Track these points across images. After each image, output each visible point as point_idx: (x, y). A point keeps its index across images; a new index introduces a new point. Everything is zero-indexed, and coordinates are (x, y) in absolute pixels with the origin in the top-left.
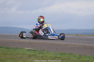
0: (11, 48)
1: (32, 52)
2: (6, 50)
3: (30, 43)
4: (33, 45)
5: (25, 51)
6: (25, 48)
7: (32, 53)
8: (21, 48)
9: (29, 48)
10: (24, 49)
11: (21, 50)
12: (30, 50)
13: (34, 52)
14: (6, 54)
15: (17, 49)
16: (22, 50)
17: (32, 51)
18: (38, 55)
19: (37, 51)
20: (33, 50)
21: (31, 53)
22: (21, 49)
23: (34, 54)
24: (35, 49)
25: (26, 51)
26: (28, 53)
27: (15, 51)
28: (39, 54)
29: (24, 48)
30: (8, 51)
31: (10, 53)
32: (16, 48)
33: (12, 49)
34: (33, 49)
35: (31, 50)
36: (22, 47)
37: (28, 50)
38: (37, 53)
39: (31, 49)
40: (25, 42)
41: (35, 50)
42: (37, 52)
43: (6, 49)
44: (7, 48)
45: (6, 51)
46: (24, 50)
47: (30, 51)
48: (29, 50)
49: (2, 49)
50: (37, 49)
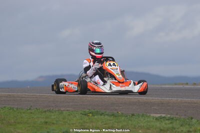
0: (122, 115)
1: (167, 122)
2: (111, 120)
3: (163, 104)
4: (169, 107)
5: (152, 120)
6: (152, 115)
8: (143, 114)
9: (159, 115)
10: (149, 116)
11: (142, 120)
12: (161, 118)
13: (169, 122)
15: (134, 117)
16: (144, 119)
17: (167, 120)
18: (178, 128)
19: (176, 120)
20: (167, 118)
21: (165, 125)
22: (143, 116)
23: (171, 126)
24: (172, 117)
25: (154, 120)
26: (158, 124)
27: (130, 122)
28: (182, 126)
30: (116, 122)
32: (133, 115)
33: (123, 118)
34: (169, 116)
35: (164, 117)
36: (145, 113)
37: (157, 119)
38: (176, 125)
39: (163, 115)
40: (152, 101)
41: (172, 119)
42: (178, 121)
43: (112, 118)
44: (113, 115)
46: (149, 119)
47: (162, 120)
49: (102, 117)
50: (177, 117)
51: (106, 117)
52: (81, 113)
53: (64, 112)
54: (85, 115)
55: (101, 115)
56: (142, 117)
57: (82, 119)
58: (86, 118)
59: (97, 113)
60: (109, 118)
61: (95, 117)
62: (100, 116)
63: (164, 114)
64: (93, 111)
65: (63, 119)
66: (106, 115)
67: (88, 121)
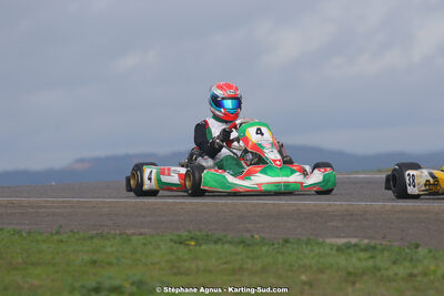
0: (263, 242)
1: (362, 255)
2: (237, 254)
3: (352, 215)
6: (328, 241)
7: (359, 259)
8: (309, 239)
9: (344, 241)
10: (321, 244)
11: (306, 252)
12: (348, 246)
13: (368, 255)
14: (241, 269)
15: (288, 245)
16: (312, 251)
17: (362, 250)
18: (387, 269)
19: (384, 250)
20: (363, 247)
21: (357, 261)
22: (308, 242)
23: (370, 263)
25: (334, 252)
26: (342, 260)
27: (280, 257)
28: (394, 263)
29: (321, 240)
30: (248, 257)
31: (260, 265)
32: (286, 241)
33: (264, 249)
34: (366, 241)
35: (355, 245)
36: (312, 237)
37: (339, 249)
38: (382, 261)
39: (354, 241)
40: (328, 209)
41: (374, 248)
42: (386, 253)
43: (240, 249)
44: (242, 242)
45: (239, 257)
46: (322, 250)
47: (351, 251)
48: (348, 248)
49: (219, 247)
50: (384, 243)
51: (227, 246)
52: (171, 240)
53: (134, 238)
54: (181, 243)
55: (216, 243)
56: (307, 244)
57: (172, 253)
58: (182, 250)
59: (207, 239)
60: (233, 249)
61: (203, 247)
62: (212, 246)
63: (356, 237)
64: (198, 233)
65: (132, 253)
66: (227, 242)
67: (186, 257)
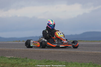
4: (14, 53)
24: (17, 58)
